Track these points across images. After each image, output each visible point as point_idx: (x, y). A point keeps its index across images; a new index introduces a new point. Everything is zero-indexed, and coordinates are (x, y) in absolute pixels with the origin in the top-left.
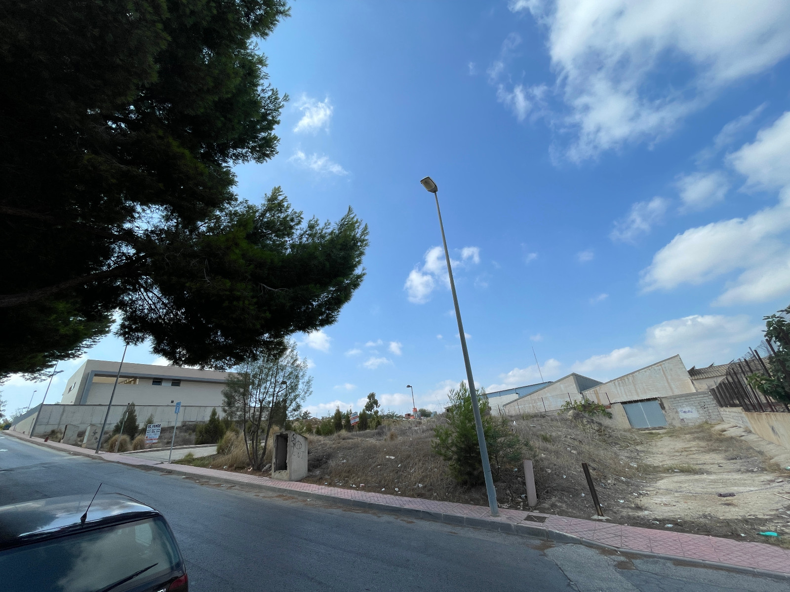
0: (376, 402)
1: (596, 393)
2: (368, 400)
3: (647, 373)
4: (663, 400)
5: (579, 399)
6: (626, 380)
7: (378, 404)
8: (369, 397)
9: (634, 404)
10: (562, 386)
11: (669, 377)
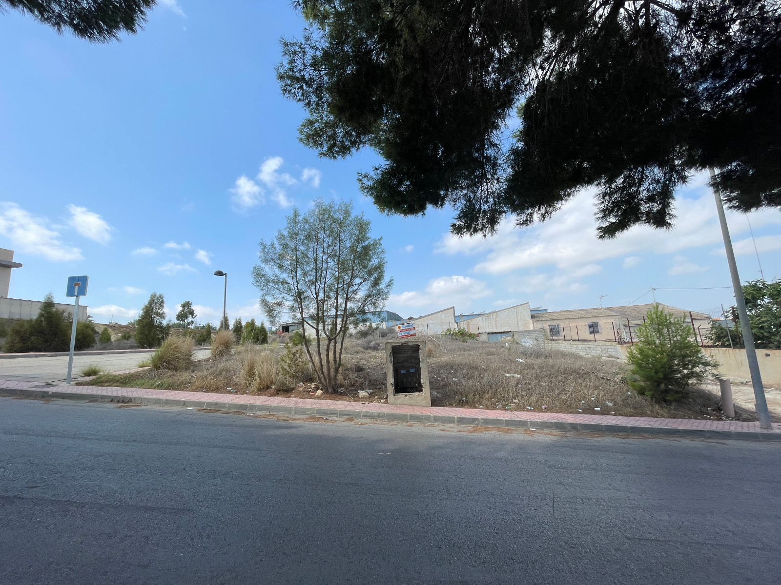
0: (192, 313)
1: (468, 324)
2: (181, 309)
3: (506, 313)
4: (515, 333)
5: (454, 327)
6: (492, 316)
7: (195, 314)
8: (184, 306)
9: (495, 335)
10: (443, 316)
11: (519, 318)
